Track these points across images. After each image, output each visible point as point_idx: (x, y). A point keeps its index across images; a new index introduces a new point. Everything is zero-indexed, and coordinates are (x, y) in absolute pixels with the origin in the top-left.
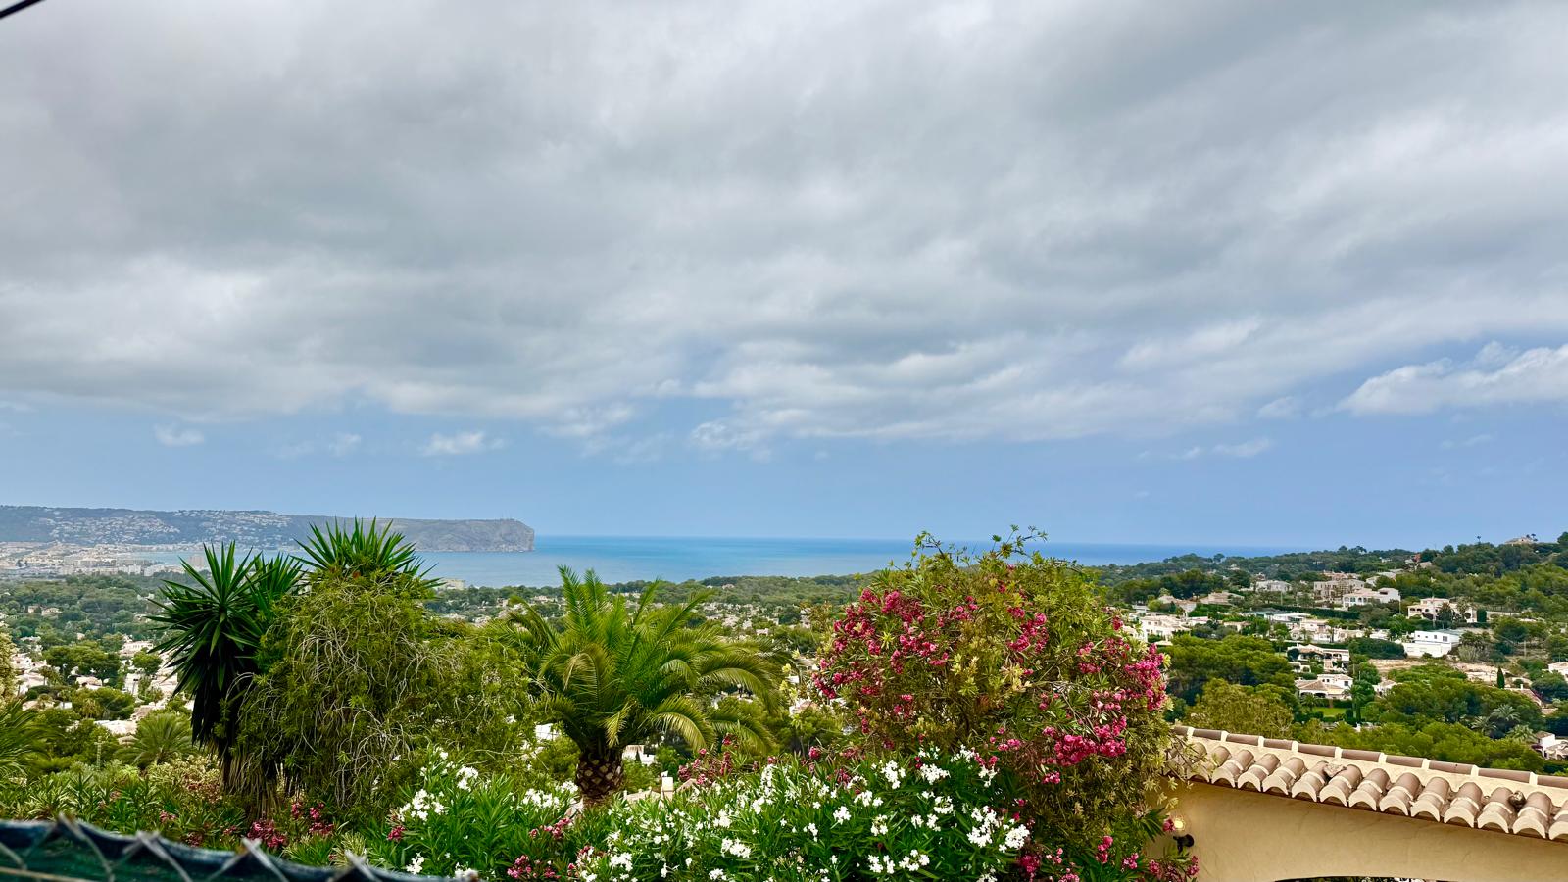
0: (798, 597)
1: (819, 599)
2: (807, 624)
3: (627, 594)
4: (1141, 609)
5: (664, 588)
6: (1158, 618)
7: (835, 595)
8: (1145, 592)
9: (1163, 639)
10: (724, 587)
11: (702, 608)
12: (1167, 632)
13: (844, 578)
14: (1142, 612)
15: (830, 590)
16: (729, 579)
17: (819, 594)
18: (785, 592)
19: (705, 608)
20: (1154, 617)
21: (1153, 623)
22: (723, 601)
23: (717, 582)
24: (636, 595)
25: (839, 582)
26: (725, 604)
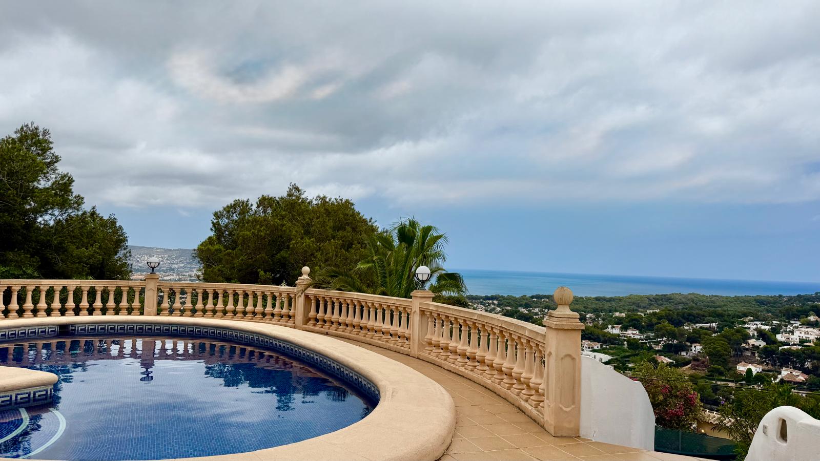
0: (585, 307)
1: (597, 309)
2: (590, 323)
3: (491, 301)
4: (797, 324)
5: (510, 299)
6: (807, 330)
7: (606, 308)
8: (799, 314)
9: (809, 341)
10: (542, 300)
11: (531, 311)
12: (812, 337)
13: (611, 298)
14: (796, 325)
15: (603, 305)
16: (545, 296)
17: (597, 307)
18: (577, 304)
19: (533, 311)
20: (805, 329)
21: (803, 333)
22: (542, 308)
23: (538, 297)
24: (496, 302)
25: (610, 300)
26: (544, 310)
